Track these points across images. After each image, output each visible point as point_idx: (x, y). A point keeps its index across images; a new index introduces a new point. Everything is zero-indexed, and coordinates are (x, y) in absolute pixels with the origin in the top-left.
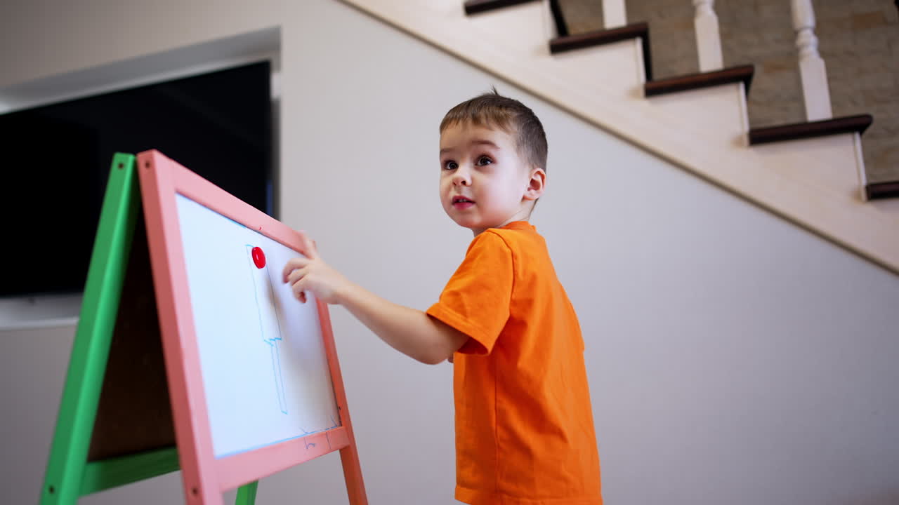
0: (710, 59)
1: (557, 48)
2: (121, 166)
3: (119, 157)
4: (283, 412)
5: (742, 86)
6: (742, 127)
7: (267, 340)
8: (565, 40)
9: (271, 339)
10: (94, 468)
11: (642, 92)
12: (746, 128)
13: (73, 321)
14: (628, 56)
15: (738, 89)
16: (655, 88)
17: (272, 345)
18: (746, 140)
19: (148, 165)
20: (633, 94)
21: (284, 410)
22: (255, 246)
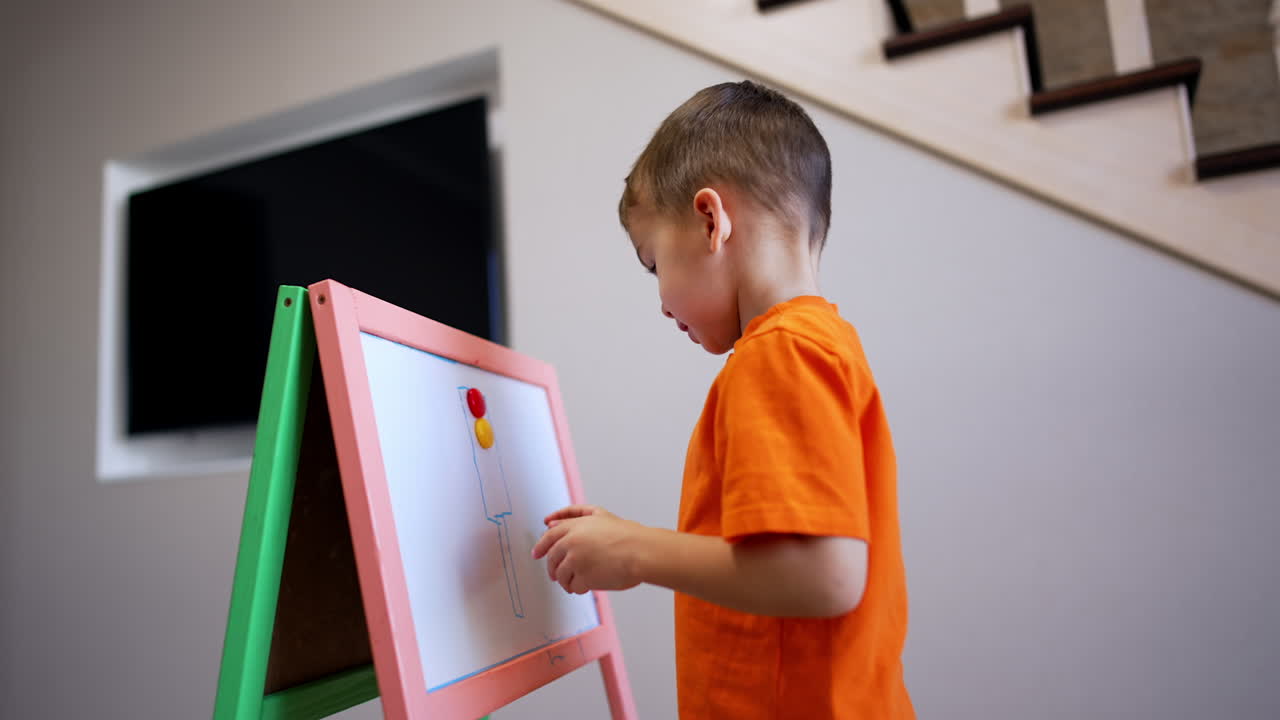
0: (1132, 52)
1: (894, 52)
2: (288, 302)
3: (285, 291)
4: (517, 616)
5: (1182, 93)
6: (1183, 152)
7: (492, 517)
8: (909, 39)
9: (497, 516)
10: (273, 702)
11: (1025, 109)
12: (1190, 155)
13: (244, 465)
14: (1004, 57)
15: (1177, 94)
16: (1045, 103)
17: (499, 524)
18: (1191, 174)
19: (322, 300)
20: (1012, 113)
21: (518, 613)
22: (470, 387)
